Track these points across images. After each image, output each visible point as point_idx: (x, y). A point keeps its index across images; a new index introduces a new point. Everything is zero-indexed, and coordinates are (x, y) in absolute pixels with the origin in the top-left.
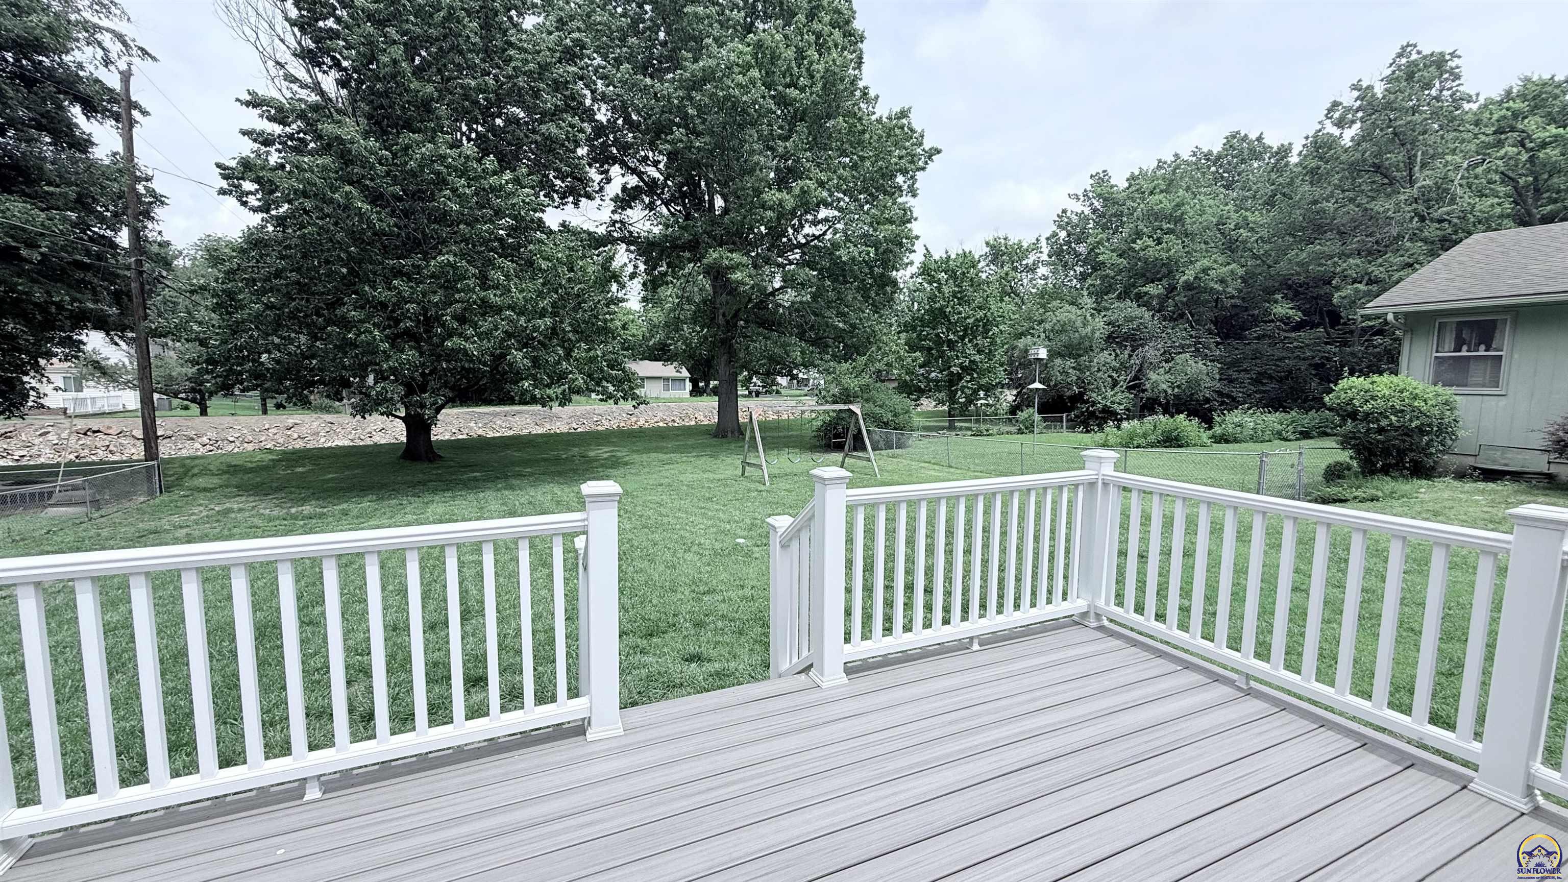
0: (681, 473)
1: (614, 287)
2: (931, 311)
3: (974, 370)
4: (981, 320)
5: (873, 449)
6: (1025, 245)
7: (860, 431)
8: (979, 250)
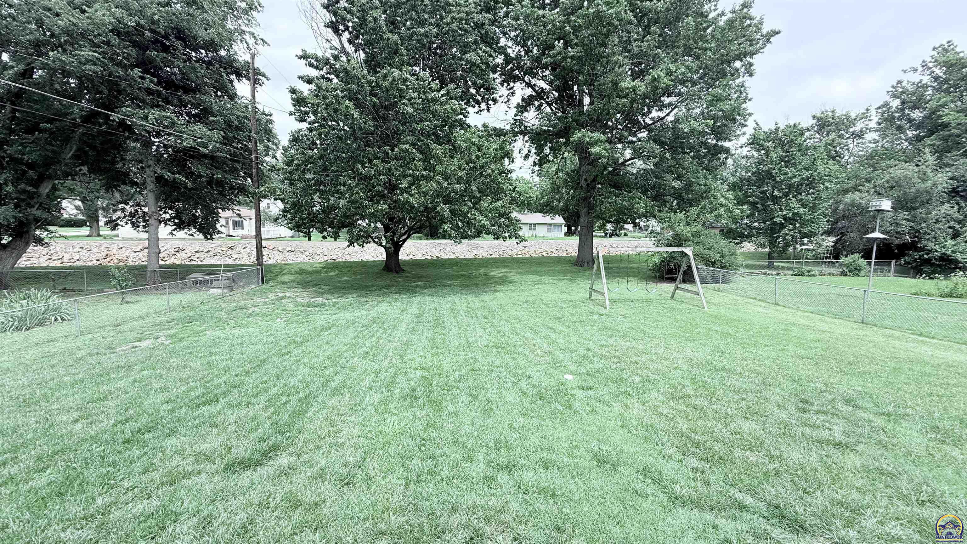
0: (544, 292)
1: (506, 161)
2: (758, 173)
3: (797, 221)
4: (807, 179)
5: (701, 283)
6: (853, 115)
7: (690, 267)
8: (807, 122)
